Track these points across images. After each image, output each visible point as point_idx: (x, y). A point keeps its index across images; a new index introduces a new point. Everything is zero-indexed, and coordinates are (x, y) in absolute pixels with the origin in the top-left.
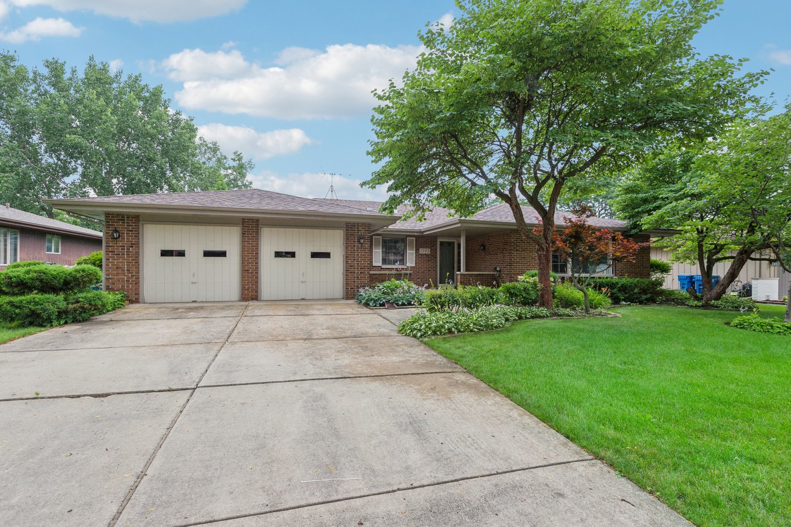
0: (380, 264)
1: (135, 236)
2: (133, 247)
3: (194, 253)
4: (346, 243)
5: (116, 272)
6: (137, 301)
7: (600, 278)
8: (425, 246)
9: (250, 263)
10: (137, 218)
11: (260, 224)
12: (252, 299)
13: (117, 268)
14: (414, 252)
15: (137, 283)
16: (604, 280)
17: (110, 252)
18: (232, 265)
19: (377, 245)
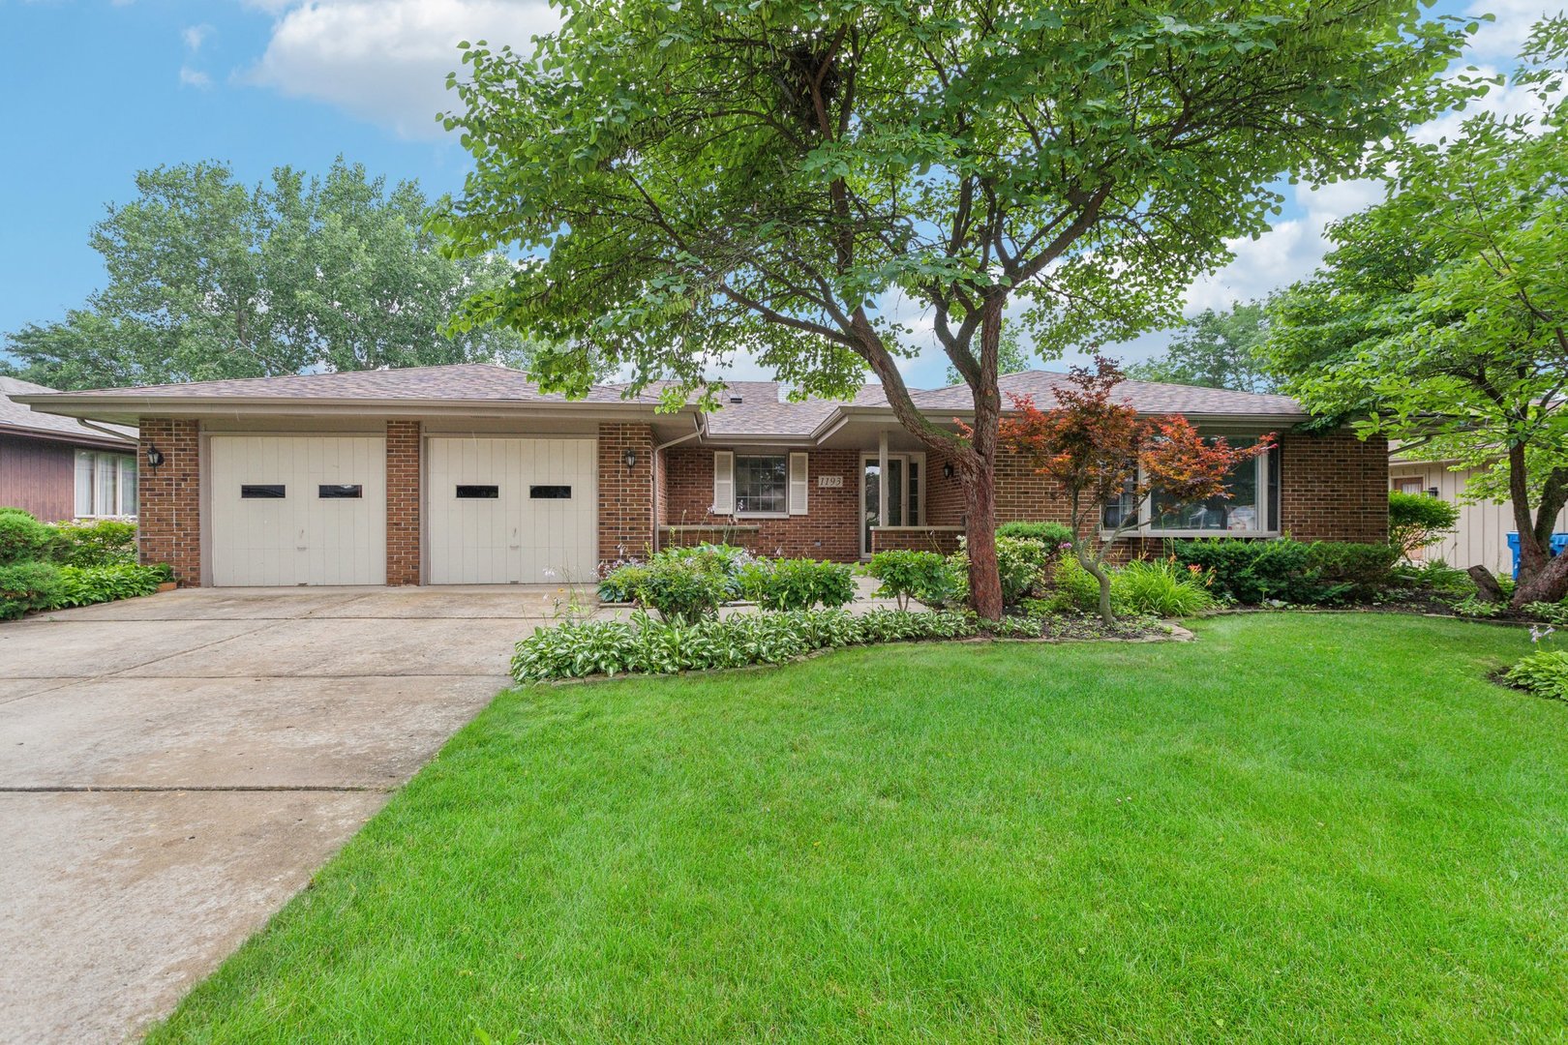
0: (729, 510)
1: (190, 460)
2: (186, 480)
3: (302, 490)
4: (600, 467)
5: (156, 528)
6: (195, 583)
7: (1205, 540)
8: (831, 470)
9: (402, 509)
10: (194, 425)
11: (423, 429)
12: (407, 582)
13: (158, 520)
14: (806, 483)
15: (196, 549)
16: (1216, 546)
17: (148, 490)
18: (370, 514)
19: (724, 469)
